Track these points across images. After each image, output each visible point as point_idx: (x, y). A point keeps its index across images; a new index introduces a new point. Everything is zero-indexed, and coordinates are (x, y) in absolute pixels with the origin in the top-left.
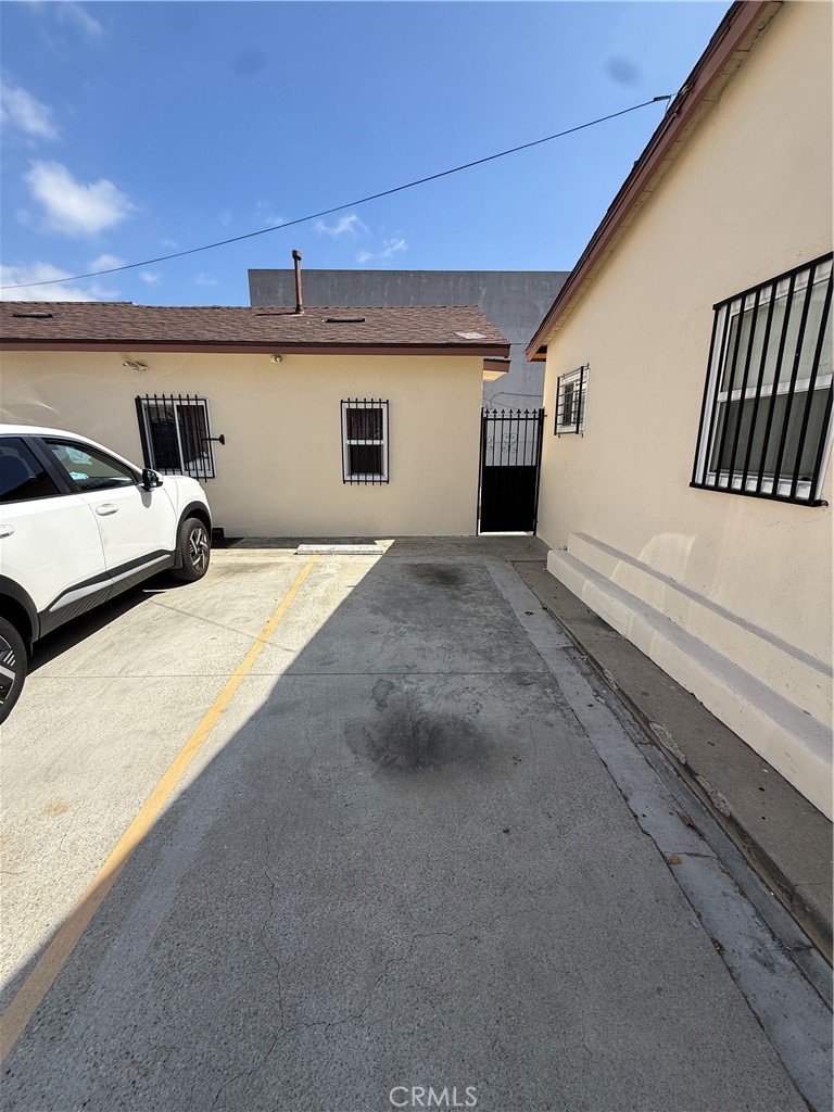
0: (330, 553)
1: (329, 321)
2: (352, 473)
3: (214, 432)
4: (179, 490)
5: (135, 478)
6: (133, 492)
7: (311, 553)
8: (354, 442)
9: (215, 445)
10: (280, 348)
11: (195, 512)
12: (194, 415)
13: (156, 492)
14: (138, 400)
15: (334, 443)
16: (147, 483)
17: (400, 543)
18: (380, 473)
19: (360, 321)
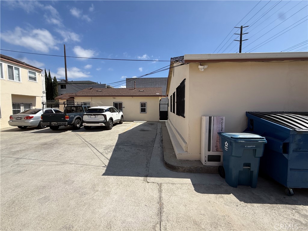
0: (138, 122)
1: (139, 91)
2: (141, 112)
3: (123, 106)
4: (121, 113)
7: (136, 122)
8: (142, 108)
9: (123, 108)
10: (132, 96)
11: (122, 116)
12: (121, 104)
14: (114, 102)
15: (139, 108)
16: (119, 112)
17: (148, 121)
18: (145, 112)
19: (144, 91)
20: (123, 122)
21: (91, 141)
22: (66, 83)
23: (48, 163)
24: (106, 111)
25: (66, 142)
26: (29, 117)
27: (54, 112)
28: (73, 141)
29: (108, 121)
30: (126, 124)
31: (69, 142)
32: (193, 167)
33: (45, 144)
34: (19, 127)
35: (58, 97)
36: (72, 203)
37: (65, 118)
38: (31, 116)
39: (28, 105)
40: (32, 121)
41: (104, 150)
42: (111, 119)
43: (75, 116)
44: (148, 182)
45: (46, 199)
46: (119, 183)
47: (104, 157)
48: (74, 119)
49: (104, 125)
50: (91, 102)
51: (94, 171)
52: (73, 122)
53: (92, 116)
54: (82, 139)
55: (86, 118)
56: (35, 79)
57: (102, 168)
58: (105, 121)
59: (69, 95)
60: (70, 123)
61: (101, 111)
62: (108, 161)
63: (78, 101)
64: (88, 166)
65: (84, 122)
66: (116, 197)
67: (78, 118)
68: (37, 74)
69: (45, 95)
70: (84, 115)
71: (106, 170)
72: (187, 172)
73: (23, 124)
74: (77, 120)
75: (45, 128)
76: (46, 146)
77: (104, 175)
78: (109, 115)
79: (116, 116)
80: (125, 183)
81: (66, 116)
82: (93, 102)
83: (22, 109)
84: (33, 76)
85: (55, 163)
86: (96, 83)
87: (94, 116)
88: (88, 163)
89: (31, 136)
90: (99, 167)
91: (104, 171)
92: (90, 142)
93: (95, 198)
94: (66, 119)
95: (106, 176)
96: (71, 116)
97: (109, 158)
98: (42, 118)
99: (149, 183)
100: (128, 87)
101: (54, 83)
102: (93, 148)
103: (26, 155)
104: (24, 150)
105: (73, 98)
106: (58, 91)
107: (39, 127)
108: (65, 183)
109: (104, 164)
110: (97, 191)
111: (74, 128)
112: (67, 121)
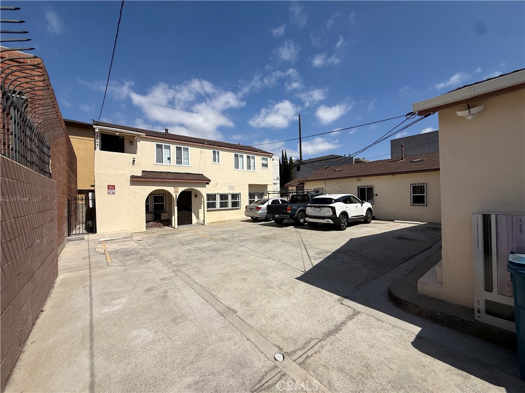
0: (403, 223)
1: (412, 162)
2: (414, 203)
3: (375, 193)
4: (367, 205)
5: (360, 202)
6: (360, 204)
7: (398, 222)
8: (414, 195)
9: (375, 196)
10: (393, 174)
11: (369, 209)
12: (370, 190)
13: (363, 204)
14: (358, 187)
15: (408, 195)
16: (362, 203)
17: (429, 223)
18: (424, 203)
19: (422, 160)
20: (372, 221)
21: (308, 241)
22: (300, 164)
23: (258, 255)
24: (337, 201)
25: (282, 238)
26: (259, 207)
27: (281, 203)
28: (289, 238)
29: (338, 216)
30: (376, 225)
31: (284, 238)
32: (441, 313)
33: (264, 237)
34: (252, 218)
35: (288, 184)
36: (258, 289)
37: (286, 210)
38: (260, 206)
39: (261, 195)
40: (260, 212)
41: (316, 254)
42: (344, 214)
43: (298, 208)
44: (342, 304)
45: (245, 279)
46: (307, 291)
47: (309, 262)
48: (297, 212)
49: (331, 222)
50: (324, 188)
51: (290, 272)
52: (296, 215)
53: (316, 209)
54: (299, 237)
55: (310, 211)
56: (266, 165)
57: (299, 271)
58: (334, 216)
59: (299, 180)
60: (292, 216)
61: (330, 201)
62: (311, 267)
63: (309, 187)
64: (287, 266)
65: (307, 216)
66: (294, 301)
67: (301, 211)
68: (269, 159)
69: (279, 182)
70: (307, 206)
71: (302, 276)
72: (426, 317)
73: (255, 216)
74: (300, 213)
75: (271, 221)
76: (264, 239)
77: (297, 278)
78: (340, 207)
79: (357, 210)
80: (314, 294)
81: (288, 208)
82: (327, 188)
83: (256, 199)
84: (265, 162)
85: (263, 256)
86: (342, 157)
87: (319, 209)
88: (290, 263)
89: (258, 227)
90: (297, 270)
91: (299, 276)
92: (305, 243)
93: (276, 293)
94: (288, 212)
95: (299, 281)
96: (294, 208)
97: (314, 265)
98: (267, 209)
99: (342, 306)
100: (394, 157)
101: (290, 165)
102: (304, 250)
103: (247, 244)
104: (248, 240)
105: (303, 184)
106: (293, 175)
107: (266, 220)
108: (261, 274)
109: (305, 268)
110: (282, 289)
111: (298, 225)
112: (288, 214)
